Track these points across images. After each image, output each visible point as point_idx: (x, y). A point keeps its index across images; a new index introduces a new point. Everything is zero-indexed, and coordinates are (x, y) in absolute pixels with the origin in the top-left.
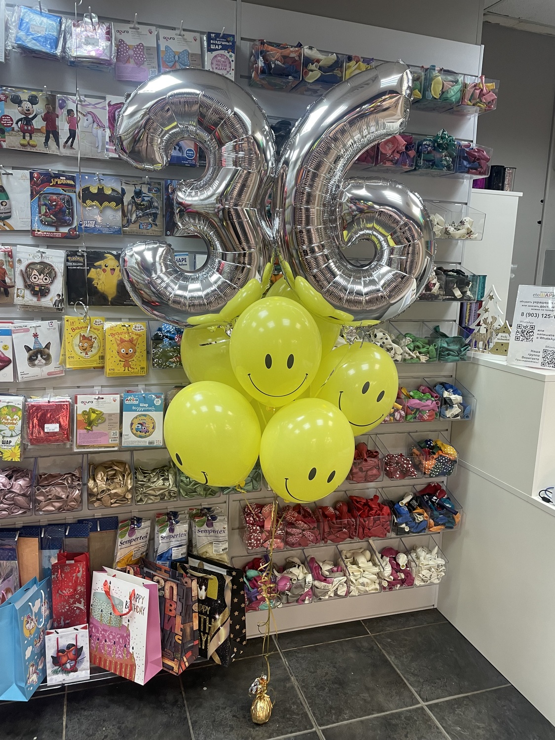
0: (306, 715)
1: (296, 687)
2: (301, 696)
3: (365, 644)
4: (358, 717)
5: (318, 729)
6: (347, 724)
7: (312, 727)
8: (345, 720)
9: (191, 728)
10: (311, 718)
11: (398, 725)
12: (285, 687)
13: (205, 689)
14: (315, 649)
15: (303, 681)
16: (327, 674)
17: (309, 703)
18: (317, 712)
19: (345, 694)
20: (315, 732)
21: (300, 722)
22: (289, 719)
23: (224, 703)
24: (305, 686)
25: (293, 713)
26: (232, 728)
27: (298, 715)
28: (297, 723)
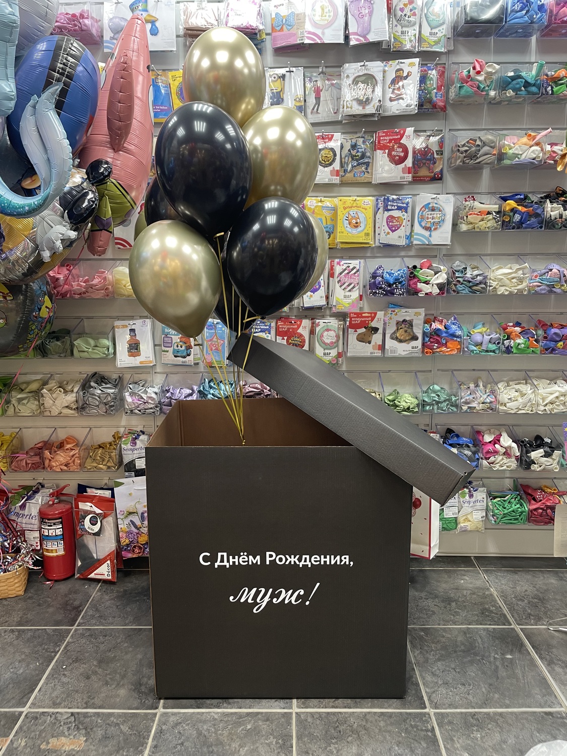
0: (505, 616)
1: (495, 595)
2: (501, 603)
5: (518, 628)
7: (511, 625)
8: (542, 625)
10: (509, 618)
12: (484, 594)
14: (515, 572)
15: (502, 592)
16: (526, 591)
17: (508, 608)
18: (515, 615)
19: (545, 608)
20: (513, 629)
21: (499, 619)
22: (488, 616)
23: (426, 595)
24: (504, 596)
25: (492, 612)
27: (497, 614)
28: (496, 620)
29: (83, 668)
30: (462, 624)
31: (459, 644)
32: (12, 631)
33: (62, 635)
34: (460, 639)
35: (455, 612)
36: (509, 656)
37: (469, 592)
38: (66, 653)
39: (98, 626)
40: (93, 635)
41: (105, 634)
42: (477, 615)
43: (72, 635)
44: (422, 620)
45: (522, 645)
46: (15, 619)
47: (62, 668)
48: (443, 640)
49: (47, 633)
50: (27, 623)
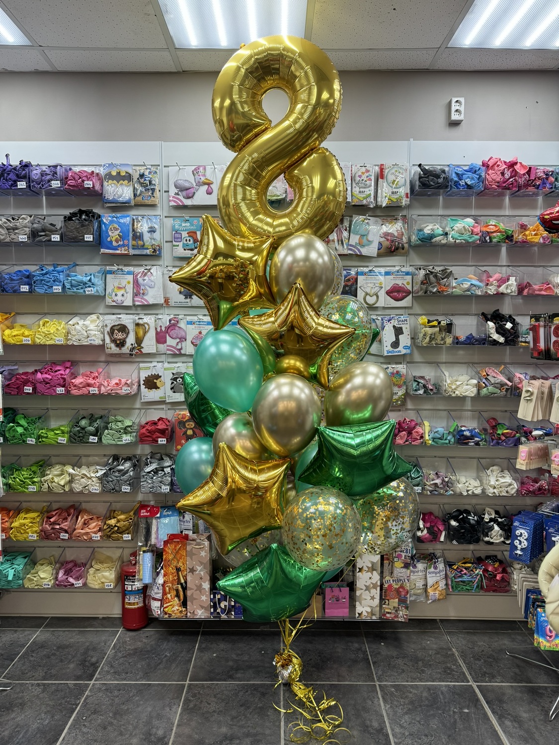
0: (464, 674)
1: (456, 655)
2: (461, 662)
3: (519, 638)
4: (508, 682)
5: (474, 685)
6: (497, 686)
7: (469, 682)
8: (496, 682)
9: (372, 665)
10: (468, 676)
11: (544, 694)
12: (447, 653)
13: (382, 644)
14: (474, 634)
15: (462, 652)
16: (483, 651)
17: (466, 667)
18: (473, 673)
19: (498, 667)
20: (471, 685)
21: (459, 677)
22: (450, 674)
23: (398, 655)
24: (464, 656)
25: (453, 670)
26: (403, 671)
27: (457, 672)
28: (456, 677)
29: (100, 719)
30: (427, 681)
31: (424, 699)
32: (38, 685)
33: (81, 690)
34: (425, 694)
35: (422, 670)
36: (466, 711)
37: (434, 652)
38: (85, 706)
39: (112, 681)
40: (108, 689)
41: (119, 688)
42: (440, 673)
43: (90, 690)
44: (392, 677)
45: (478, 700)
46: (41, 674)
47: (82, 719)
48: (411, 695)
49: (69, 688)
50: (51, 677)
